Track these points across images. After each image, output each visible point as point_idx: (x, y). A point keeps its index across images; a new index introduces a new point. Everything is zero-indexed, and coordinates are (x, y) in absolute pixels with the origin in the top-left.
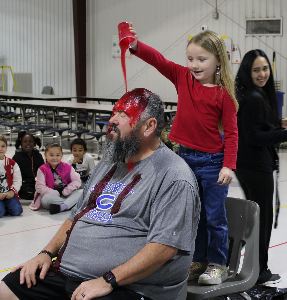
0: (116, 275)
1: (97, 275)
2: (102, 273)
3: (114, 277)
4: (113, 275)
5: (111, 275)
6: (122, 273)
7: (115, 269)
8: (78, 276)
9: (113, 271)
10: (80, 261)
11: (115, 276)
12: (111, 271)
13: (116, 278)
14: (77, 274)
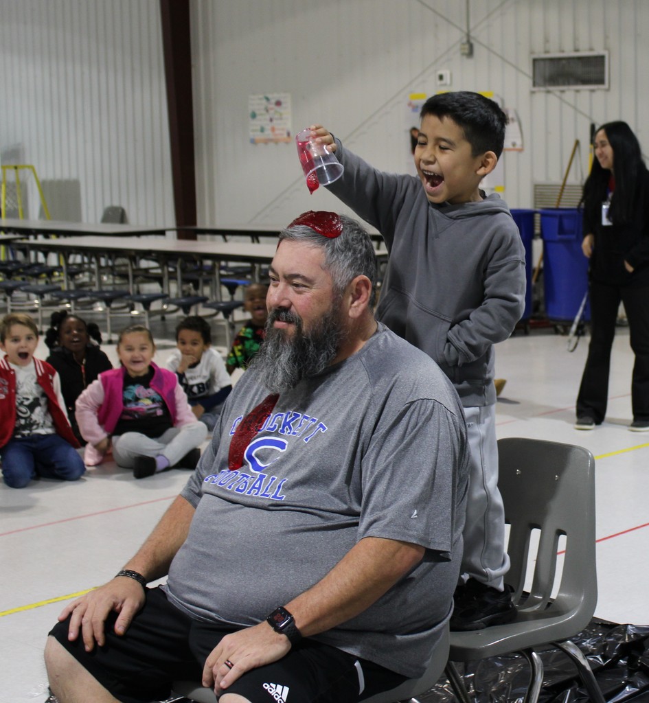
0: (295, 616)
1: (256, 617)
2: (266, 610)
3: (292, 619)
4: (290, 615)
5: (284, 616)
6: (308, 609)
7: (293, 602)
8: (217, 618)
9: (287, 607)
10: (220, 586)
11: (294, 617)
12: (285, 607)
13: (296, 622)
14: (213, 615)
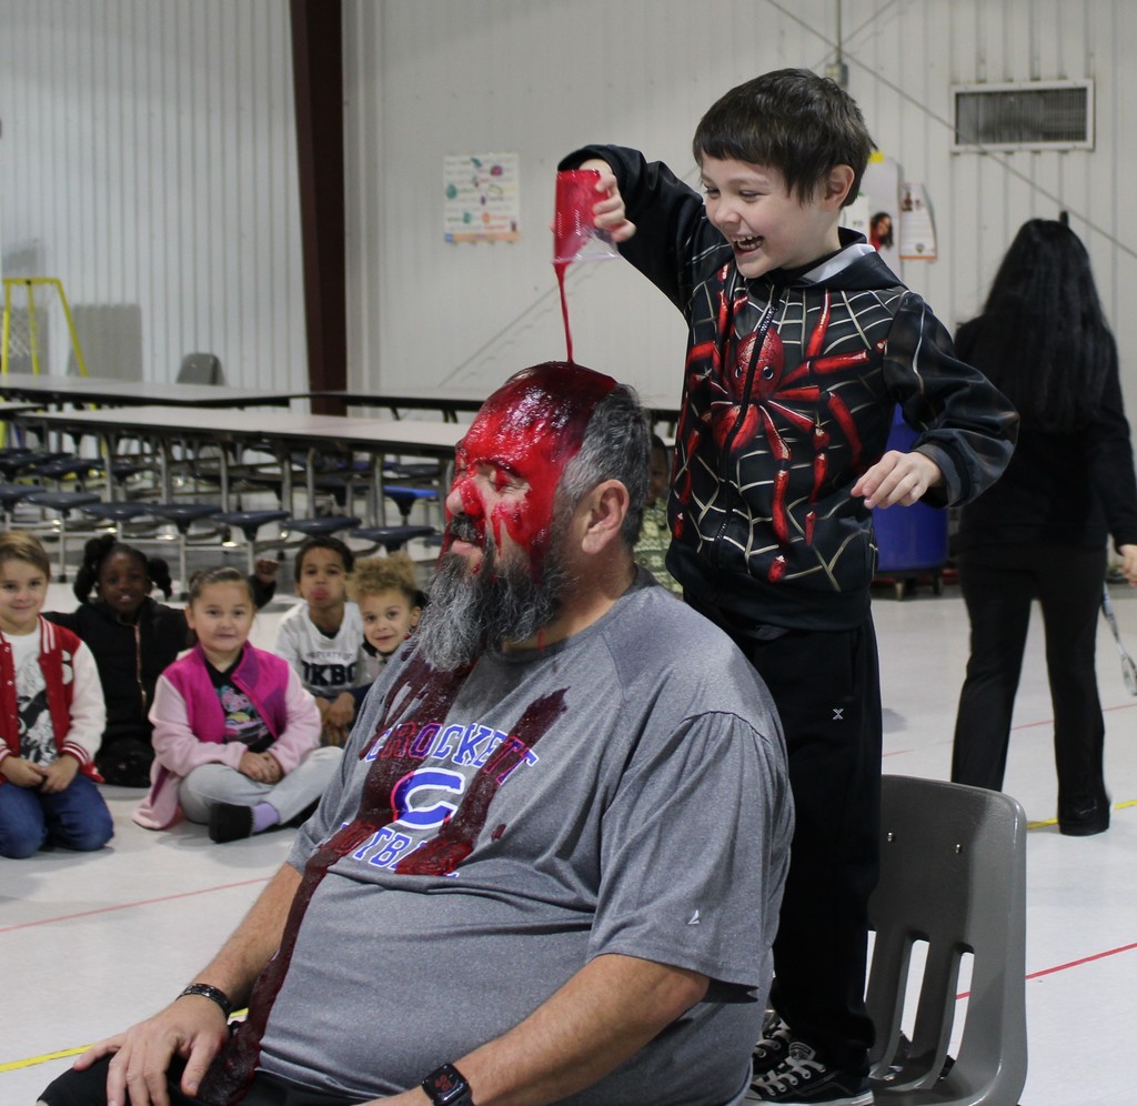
0: (473, 1082)
1: (398, 1082)
2: (417, 1072)
3: (467, 1089)
4: (462, 1079)
5: (453, 1081)
6: (495, 1073)
7: (470, 1056)
8: (328, 1082)
9: (460, 1066)
10: (335, 1028)
11: (471, 1084)
12: (455, 1064)
13: (474, 1093)
14: (323, 1077)
